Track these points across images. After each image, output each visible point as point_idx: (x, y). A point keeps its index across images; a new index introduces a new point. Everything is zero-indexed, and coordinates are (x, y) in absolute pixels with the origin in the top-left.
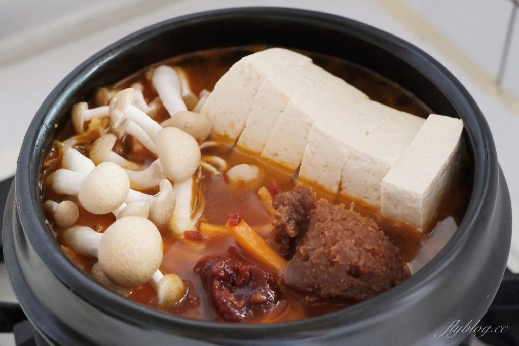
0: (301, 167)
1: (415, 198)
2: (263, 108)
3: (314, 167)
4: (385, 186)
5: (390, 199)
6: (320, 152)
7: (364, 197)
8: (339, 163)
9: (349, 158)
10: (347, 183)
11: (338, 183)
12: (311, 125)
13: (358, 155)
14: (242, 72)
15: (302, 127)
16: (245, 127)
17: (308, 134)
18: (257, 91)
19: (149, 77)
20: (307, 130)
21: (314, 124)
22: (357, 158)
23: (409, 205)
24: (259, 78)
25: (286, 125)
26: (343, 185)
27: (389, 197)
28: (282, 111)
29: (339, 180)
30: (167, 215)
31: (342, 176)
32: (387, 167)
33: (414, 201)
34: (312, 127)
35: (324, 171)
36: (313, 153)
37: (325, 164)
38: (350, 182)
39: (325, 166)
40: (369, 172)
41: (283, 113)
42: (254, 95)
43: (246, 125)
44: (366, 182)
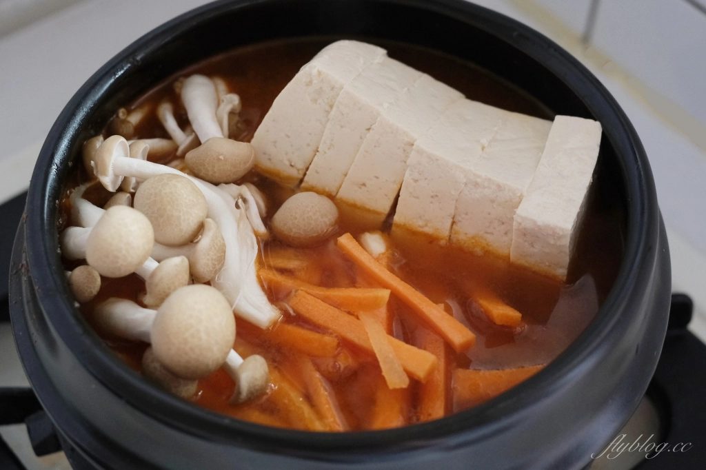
0: (400, 198)
1: (561, 233)
2: (342, 127)
3: (417, 198)
4: (519, 220)
5: (525, 235)
6: (426, 179)
7: (486, 233)
8: (453, 192)
9: (466, 184)
10: (463, 216)
11: (452, 217)
12: (413, 145)
13: (479, 180)
14: (310, 83)
15: (399, 148)
16: (318, 151)
17: (407, 157)
18: (331, 107)
19: (177, 90)
20: (405, 150)
21: (415, 143)
22: (476, 185)
23: (552, 242)
24: (333, 89)
25: (375, 146)
26: (458, 218)
27: (524, 233)
28: (369, 129)
29: (453, 214)
30: (215, 265)
31: (456, 208)
32: (519, 194)
33: (560, 238)
34: (414, 147)
35: (432, 202)
36: (416, 181)
37: (432, 194)
38: (467, 214)
39: (432, 197)
40: (493, 201)
41: (371, 131)
42: (328, 112)
43: (319, 150)
44: (489, 214)
